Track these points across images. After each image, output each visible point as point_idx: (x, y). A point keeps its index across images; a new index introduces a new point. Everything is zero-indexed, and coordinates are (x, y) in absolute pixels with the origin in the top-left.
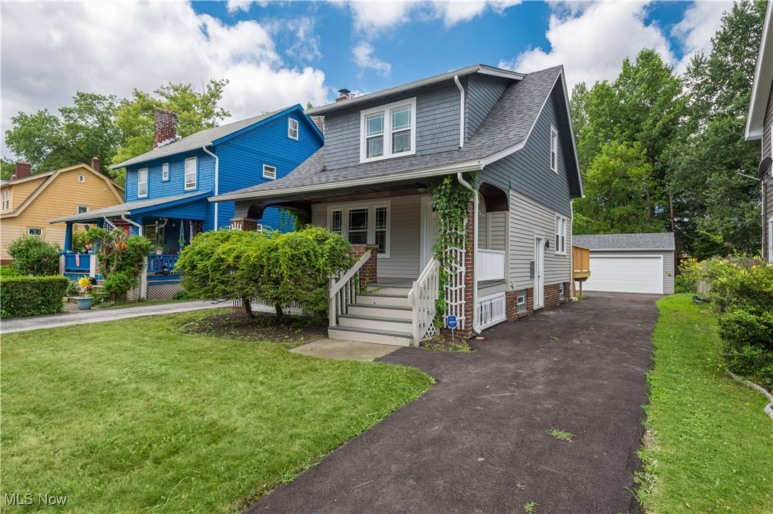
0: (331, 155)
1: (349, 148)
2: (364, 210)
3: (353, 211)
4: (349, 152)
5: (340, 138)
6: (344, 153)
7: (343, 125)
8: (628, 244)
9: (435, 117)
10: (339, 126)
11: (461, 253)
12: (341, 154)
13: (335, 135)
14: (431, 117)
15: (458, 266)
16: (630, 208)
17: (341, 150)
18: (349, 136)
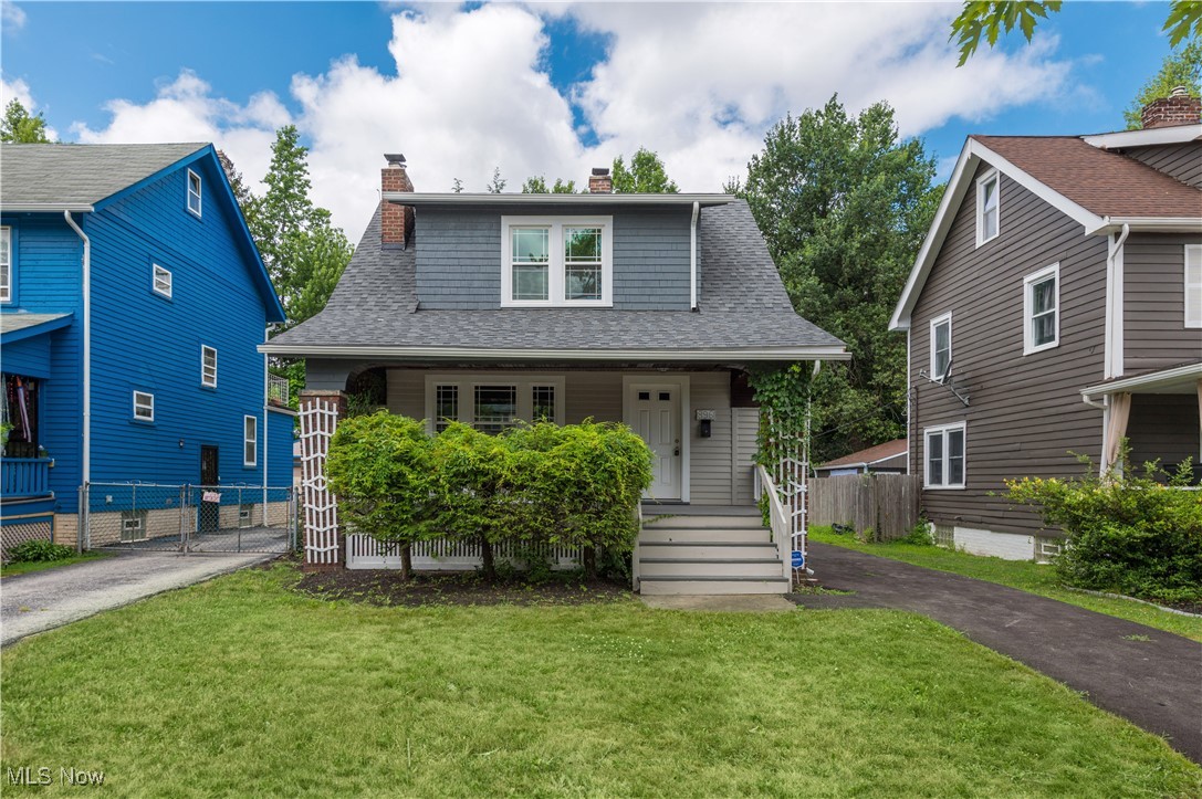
0: (433, 284)
1: (476, 276)
2: (508, 388)
3: (482, 388)
4: (476, 284)
5: (453, 254)
6: (464, 283)
7: (461, 233)
9: (647, 254)
10: (451, 233)
11: (800, 467)
12: (458, 284)
13: (443, 247)
14: (641, 254)
15: (795, 484)
17: (458, 276)
18: (474, 255)
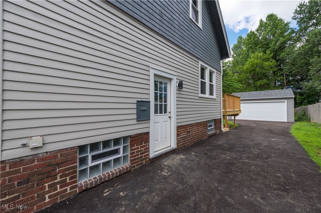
8: (264, 95)
16: (265, 81)
